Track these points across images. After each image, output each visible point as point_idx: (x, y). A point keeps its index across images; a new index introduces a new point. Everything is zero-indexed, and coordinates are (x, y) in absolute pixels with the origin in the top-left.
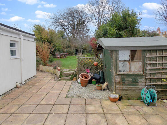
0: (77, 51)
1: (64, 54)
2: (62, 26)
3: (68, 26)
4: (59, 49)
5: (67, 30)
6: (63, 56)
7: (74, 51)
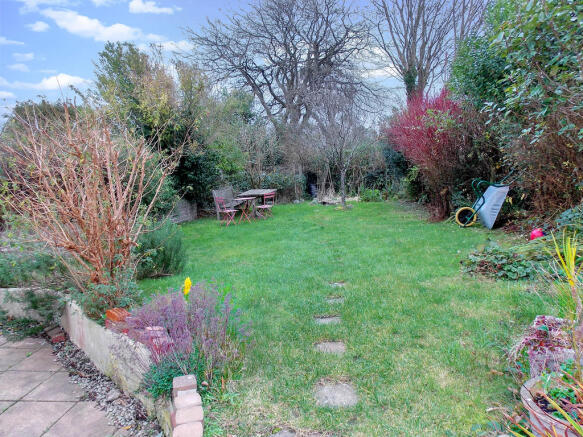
0: (312, 178)
1: (258, 196)
2: (244, 70)
3: (268, 72)
4: (231, 172)
5: (265, 89)
6: (251, 208)
7: (301, 178)
